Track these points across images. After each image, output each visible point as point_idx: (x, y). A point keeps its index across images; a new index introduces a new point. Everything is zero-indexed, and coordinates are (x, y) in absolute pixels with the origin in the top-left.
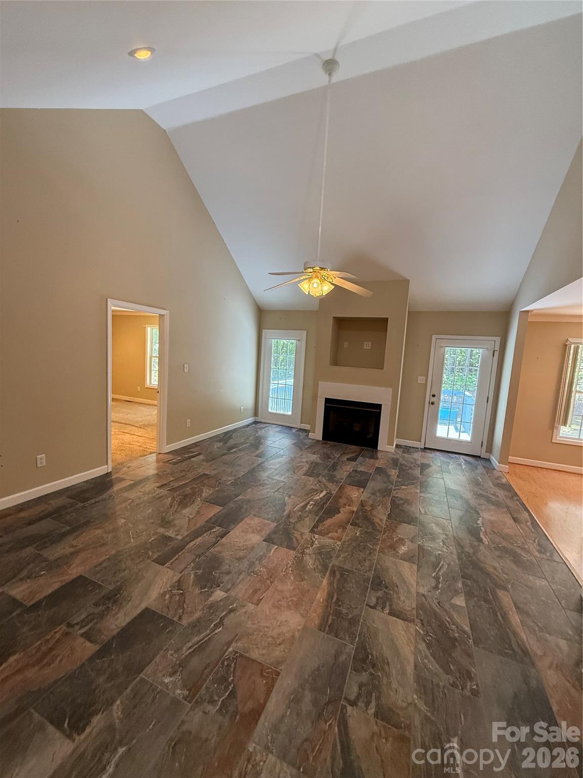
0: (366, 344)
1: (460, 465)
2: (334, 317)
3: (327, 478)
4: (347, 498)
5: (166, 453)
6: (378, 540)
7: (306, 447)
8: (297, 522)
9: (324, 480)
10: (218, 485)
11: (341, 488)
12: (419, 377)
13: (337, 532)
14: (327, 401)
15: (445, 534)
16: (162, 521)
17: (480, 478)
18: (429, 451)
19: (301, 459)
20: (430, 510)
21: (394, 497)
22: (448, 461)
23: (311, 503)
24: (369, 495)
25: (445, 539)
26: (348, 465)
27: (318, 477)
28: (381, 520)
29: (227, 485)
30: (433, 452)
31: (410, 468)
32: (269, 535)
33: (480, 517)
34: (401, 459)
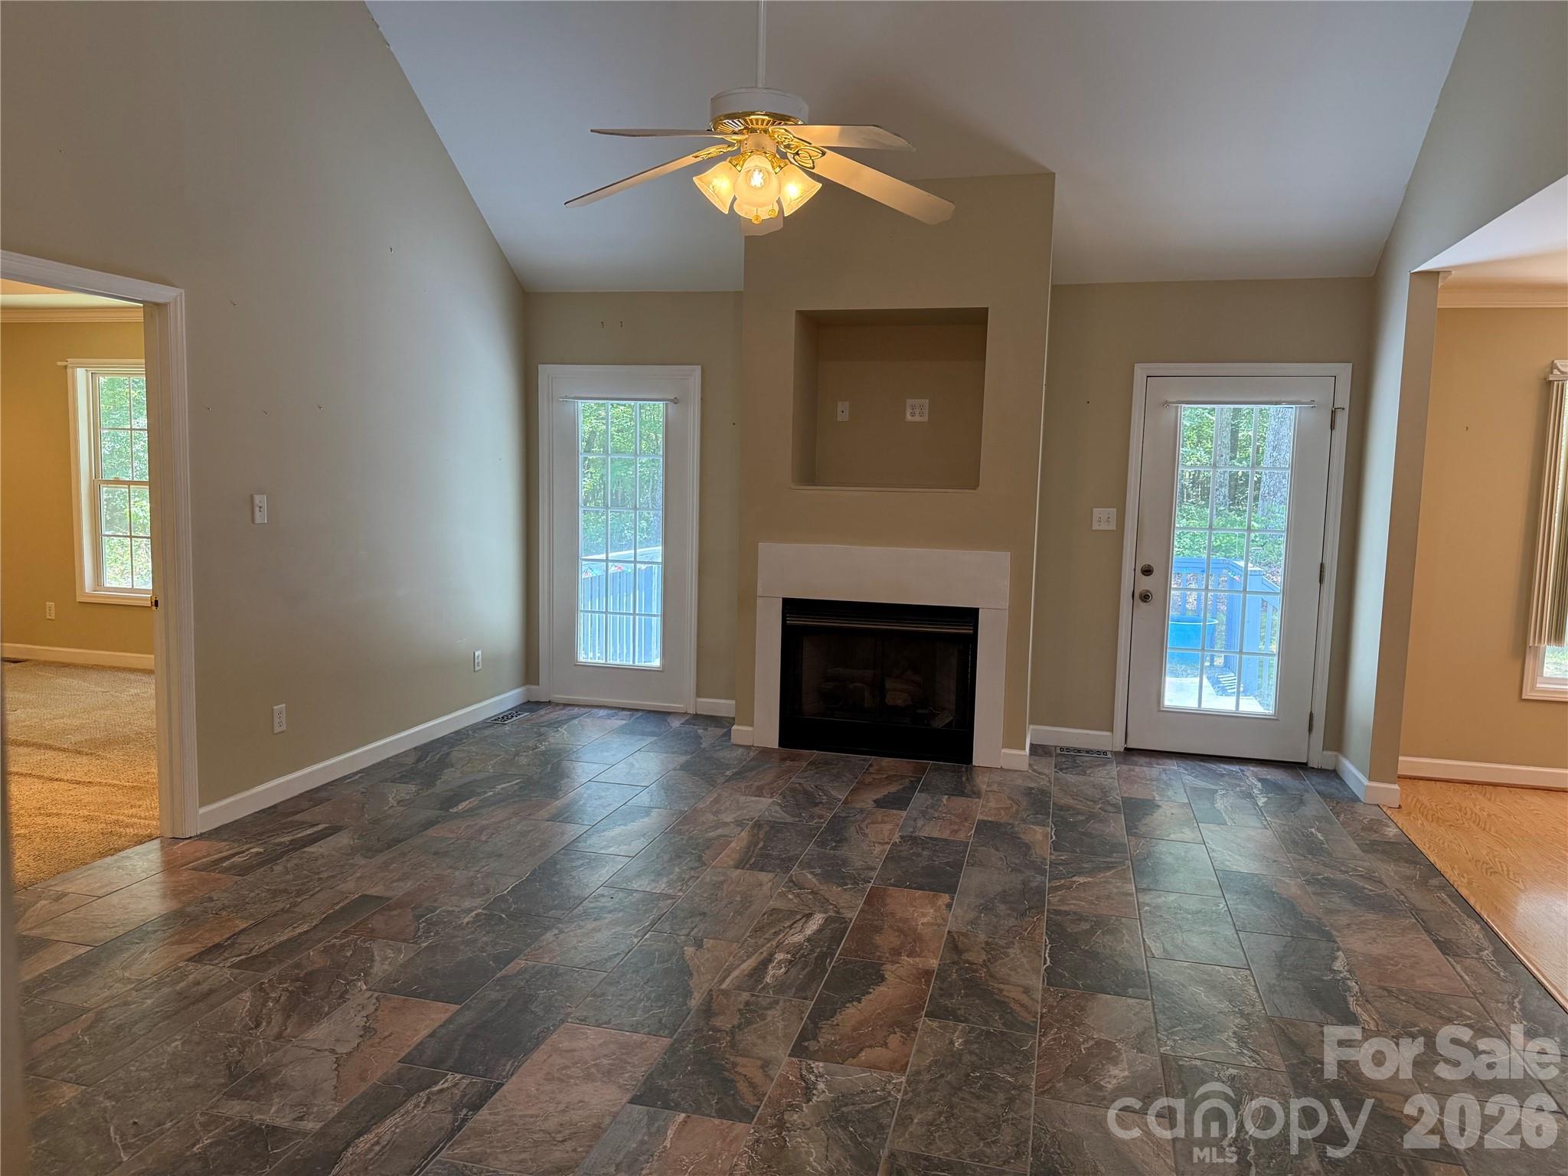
0: (913, 407)
1: (1249, 796)
2: (797, 311)
3: (818, 871)
4: (900, 931)
5: (201, 837)
6: (1027, 1056)
7: (728, 773)
8: (739, 1026)
9: (810, 876)
10: (427, 931)
11: (874, 899)
12: (1097, 512)
13: (885, 1045)
14: (791, 606)
15: (1241, 1012)
16: (233, 1077)
17: (1318, 830)
18: (1142, 760)
19: (717, 813)
20: (1179, 942)
21: (1058, 912)
22: (1213, 787)
23: (780, 956)
24: (972, 915)
25: (1243, 1027)
26: (883, 822)
27: (789, 869)
28: (1027, 991)
29: (460, 927)
30: (1154, 760)
31: (1091, 816)
32: (650, 1078)
33: (1339, 949)
34: (1054, 790)
